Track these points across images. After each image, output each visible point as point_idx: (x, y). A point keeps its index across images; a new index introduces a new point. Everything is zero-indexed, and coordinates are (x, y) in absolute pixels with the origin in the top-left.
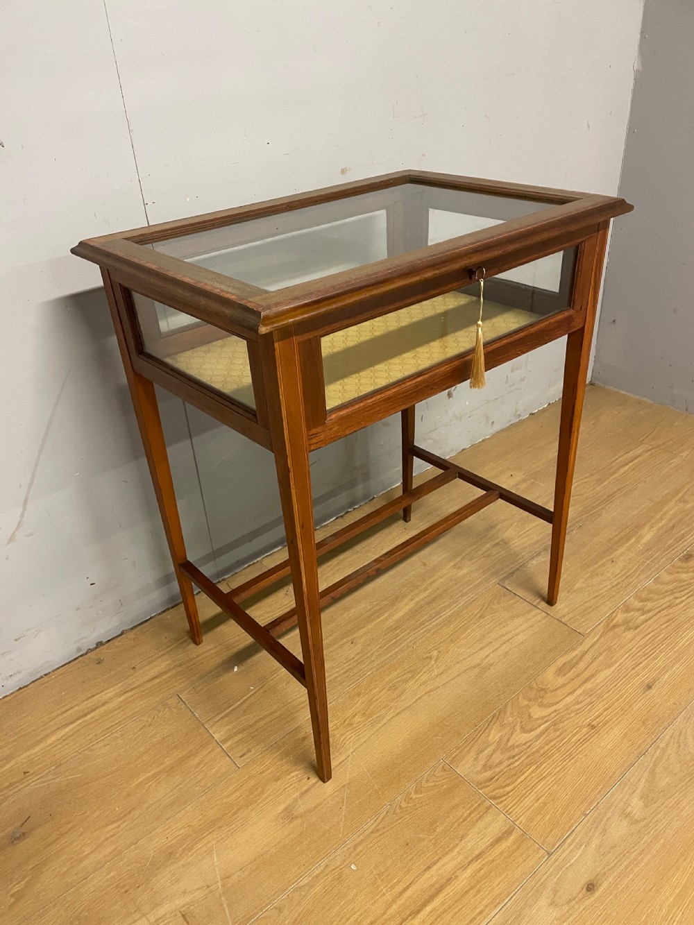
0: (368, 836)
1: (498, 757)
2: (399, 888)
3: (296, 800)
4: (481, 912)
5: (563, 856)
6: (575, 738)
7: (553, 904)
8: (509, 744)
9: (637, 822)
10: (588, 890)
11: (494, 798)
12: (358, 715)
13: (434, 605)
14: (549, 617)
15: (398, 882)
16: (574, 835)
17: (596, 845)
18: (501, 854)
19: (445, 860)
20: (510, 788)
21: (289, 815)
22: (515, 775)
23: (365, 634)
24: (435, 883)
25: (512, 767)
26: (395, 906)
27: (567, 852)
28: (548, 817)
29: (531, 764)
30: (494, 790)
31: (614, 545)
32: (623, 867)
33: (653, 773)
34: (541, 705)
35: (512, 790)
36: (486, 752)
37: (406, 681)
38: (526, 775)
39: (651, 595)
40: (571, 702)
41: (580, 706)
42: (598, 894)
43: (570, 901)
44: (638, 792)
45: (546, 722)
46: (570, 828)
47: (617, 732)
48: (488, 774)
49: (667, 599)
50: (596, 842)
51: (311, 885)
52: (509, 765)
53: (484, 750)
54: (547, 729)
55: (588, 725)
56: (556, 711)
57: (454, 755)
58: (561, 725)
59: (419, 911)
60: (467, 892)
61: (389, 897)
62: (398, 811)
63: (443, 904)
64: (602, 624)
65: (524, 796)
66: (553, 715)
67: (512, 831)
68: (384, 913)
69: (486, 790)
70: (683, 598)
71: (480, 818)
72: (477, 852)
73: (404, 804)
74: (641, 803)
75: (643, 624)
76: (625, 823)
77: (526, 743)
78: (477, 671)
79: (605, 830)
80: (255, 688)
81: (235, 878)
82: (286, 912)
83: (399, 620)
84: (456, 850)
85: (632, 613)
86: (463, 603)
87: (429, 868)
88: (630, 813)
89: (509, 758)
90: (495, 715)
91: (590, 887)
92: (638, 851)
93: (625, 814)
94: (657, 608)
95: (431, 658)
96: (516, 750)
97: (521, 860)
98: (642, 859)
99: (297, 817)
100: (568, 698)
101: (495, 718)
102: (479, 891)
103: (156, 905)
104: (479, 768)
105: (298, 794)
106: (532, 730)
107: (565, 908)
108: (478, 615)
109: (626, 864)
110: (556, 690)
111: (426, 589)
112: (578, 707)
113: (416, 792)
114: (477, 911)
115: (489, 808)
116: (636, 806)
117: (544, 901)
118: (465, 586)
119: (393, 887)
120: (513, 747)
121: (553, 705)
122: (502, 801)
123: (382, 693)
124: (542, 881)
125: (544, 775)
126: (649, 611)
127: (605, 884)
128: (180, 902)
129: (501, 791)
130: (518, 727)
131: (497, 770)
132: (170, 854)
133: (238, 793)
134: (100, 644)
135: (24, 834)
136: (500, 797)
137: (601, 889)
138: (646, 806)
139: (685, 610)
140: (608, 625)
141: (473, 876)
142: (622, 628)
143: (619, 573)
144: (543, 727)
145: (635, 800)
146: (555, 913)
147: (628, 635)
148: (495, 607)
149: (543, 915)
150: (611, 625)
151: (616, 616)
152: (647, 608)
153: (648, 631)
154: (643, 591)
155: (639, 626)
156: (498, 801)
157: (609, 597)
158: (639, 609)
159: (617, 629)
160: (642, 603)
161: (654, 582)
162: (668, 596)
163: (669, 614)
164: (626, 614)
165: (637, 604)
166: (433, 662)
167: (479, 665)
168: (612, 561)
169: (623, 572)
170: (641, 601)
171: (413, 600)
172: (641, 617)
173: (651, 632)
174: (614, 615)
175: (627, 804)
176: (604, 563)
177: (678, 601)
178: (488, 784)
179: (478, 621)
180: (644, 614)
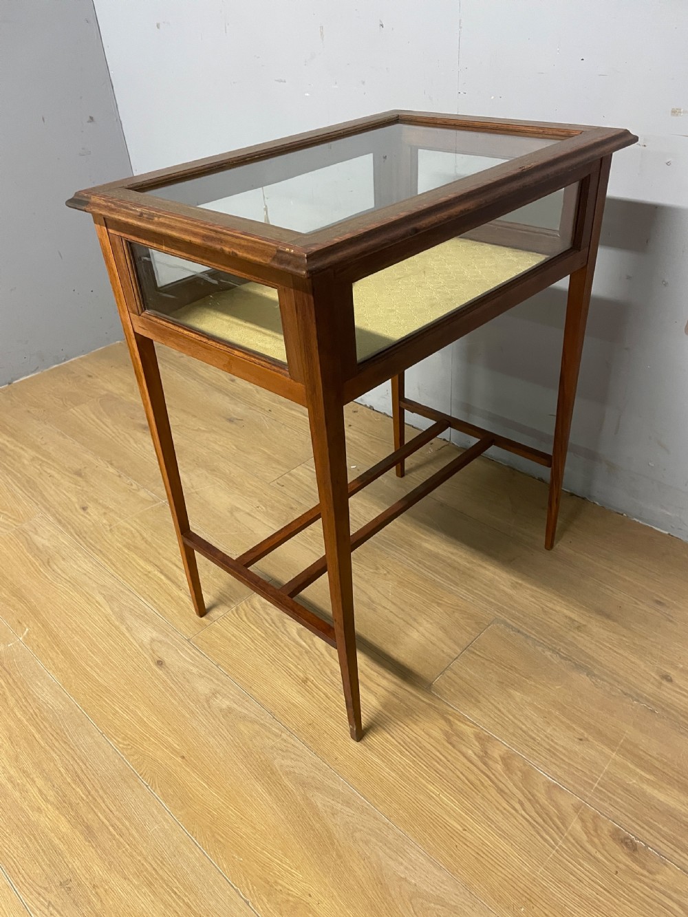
3: (243, 511)
4: (155, 602)
5: (185, 648)
7: (153, 640)
8: (285, 620)
9: (208, 701)
10: (158, 661)
11: (237, 610)
13: (449, 569)
16: (202, 656)
17: (192, 670)
20: (245, 619)
21: (233, 510)
22: (256, 622)
24: (177, 578)
25: (265, 621)
26: (167, 562)
27: (189, 651)
28: (218, 641)
29: (265, 633)
30: (244, 610)
31: (622, 746)
32: (172, 685)
33: (253, 722)
35: (243, 621)
38: (257, 630)
39: (519, 774)
40: (333, 668)
41: (330, 675)
42: (155, 667)
43: (153, 650)
44: (234, 706)
45: (309, 646)
46: (207, 654)
47: (298, 699)
48: (258, 606)
49: (515, 791)
50: (195, 670)
52: (266, 619)
54: (301, 646)
55: (307, 679)
56: (322, 654)
58: (307, 658)
59: (161, 573)
60: (170, 595)
63: (164, 584)
65: (237, 627)
66: (317, 652)
67: (209, 620)
68: (164, 558)
69: (245, 605)
70: (523, 813)
74: (224, 706)
75: (460, 752)
76: (207, 691)
77: (287, 632)
79: (203, 677)
85: (477, 744)
88: (216, 697)
89: (272, 620)
91: (160, 663)
92: (182, 698)
93: (215, 693)
94: (494, 775)
96: (280, 625)
97: (187, 623)
98: (175, 699)
102: (169, 601)
105: (247, 511)
106: (300, 637)
107: (148, 647)
109: (174, 688)
112: (328, 672)
114: (156, 601)
115: (229, 606)
116: (225, 704)
117: (155, 634)
118: (483, 591)
120: (283, 623)
121: (329, 654)
122: (233, 614)
124: (170, 635)
125: (255, 641)
126: (485, 764)
127: (161, 672)
129: (243, 614)
131: (262, 612)
132: (214, 470)
133: (251, 487)
134: (371, 408)
135: (233, 421)
136: (237, 613)
137: (157, 669)
138: (221, 710)
139: (498, 809)
141: (180, 598)
142: (447, 728)
143: (556, 743)
144: (304, 644)
145: (228, 703)
146: (146, 641)
147: (437, 733)
148: (457, 615)
149: (147, 634)
150: (451, 718)
151: (468, 726)
152: (490, 763)
153: (447, 755)
154: (525, 765)
155: (454, 746)
156: (235, 612)
157: (501, 723)
158: (486, 753)
159: (443, 722)
160: (499, 759)
161: (549, 782)
162: (523, 793)
163: (486, 787)
164: (472, 736)
165: (496, 753)
166: (371, 570)
167: (373, 602)
168: (581, 740)
169: (561, 749)
170: (503, 759)
171: (452, 553)
172: (470, 752)
173: (446, 758)
174: (468, 723)
175: (224, 696)
176: (574, 729)
177: (518, 806)
178: (249, 606)
179: (432, 602)
180: (478, 757)
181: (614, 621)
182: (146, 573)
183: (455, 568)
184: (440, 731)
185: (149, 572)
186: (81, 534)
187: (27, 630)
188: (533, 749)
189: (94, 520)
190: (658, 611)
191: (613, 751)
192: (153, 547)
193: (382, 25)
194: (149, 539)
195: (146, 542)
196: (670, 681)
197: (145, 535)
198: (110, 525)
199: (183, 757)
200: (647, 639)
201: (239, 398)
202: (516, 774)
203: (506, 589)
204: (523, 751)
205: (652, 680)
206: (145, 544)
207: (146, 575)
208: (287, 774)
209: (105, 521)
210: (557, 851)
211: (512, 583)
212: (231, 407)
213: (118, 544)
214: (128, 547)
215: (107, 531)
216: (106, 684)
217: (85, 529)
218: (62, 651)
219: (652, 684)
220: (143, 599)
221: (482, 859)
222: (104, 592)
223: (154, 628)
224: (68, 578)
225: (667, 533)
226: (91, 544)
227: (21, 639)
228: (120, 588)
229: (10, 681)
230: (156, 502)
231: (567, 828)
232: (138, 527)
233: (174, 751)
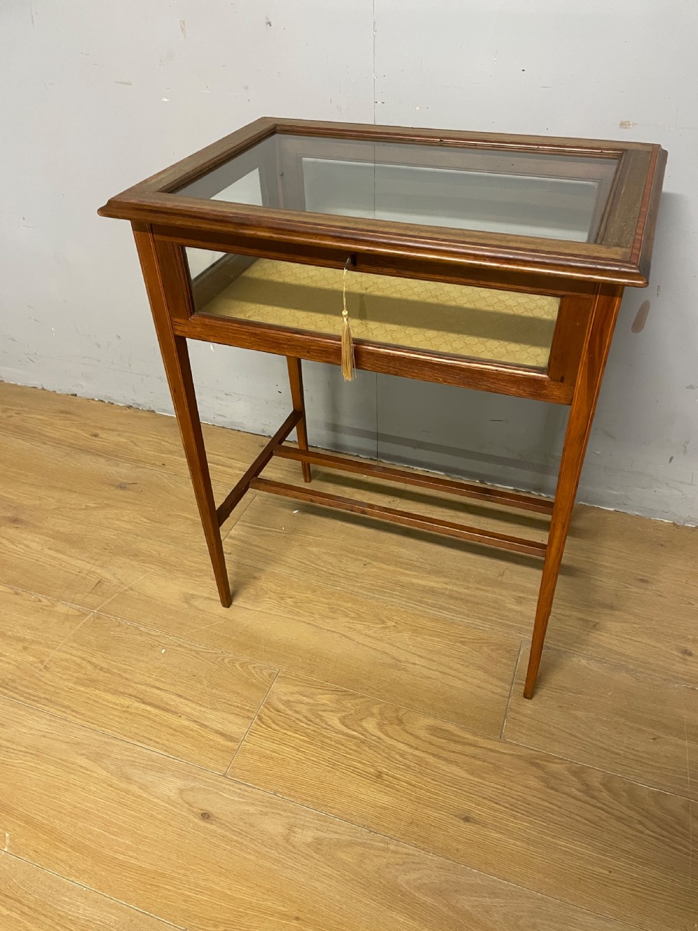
0: (191, 650)
1: (304, 709)
2: (157, 684)
3: (201, 597)
4: (157, 742)
5: (226, 786)
6: (357, 764)
7: (181, 791)
8: (321, 713)
9: (287, 841)
10: (202, 814)
11: (260, 719)
12: (294, 599)
13: (452, 601)
14: (507, 699)
15: (162, 682)
16: (252, 789)
17: (248, 811)
18: (211, 740)
19: (190, 704)
20: (277, 728)
21: (188, 599)
22: (290, 726)
23: (381, 569)
24: (169, 704)
25: (298, 722)
26: (143, 687)
27: (231, 788)
28: (260, 764)
29: (308, 736)
30: (268, 716)
31: (688, 732)
32: (235, 838)
33: (351, 844)
34: (380, 726)
35: (275, 730)
36: (305, 698)
37: (347, 616)
38: (296, 735)
39: (625, 794)
40: (400, 749)
41: (401, 759)
42: (202, 824)
43: (187, 803)
44: (320, 834)
45: (363, 735)
46: (256, 784)
47: (384, 799)
48: (282, 707)
49: (631, 813)
50: (252, 809)
51: (141, 634)
52: (299, 720)
53: (304, 696)
54: (354, 737)
55: (379, 772)
56: (380, 739)
57: (288, 676)
58: (367, 748)
59: (144, 703)
60: (171, 728)
61: (149, 680)
62: (219, 659)
63: (156, 716)
64: (533, 752)
65: (273, 741)
66: (374, 738)
67: (235, 742)
68: (136, 683)
69: (266, 710)
70: (647, 832)
71: (238, 715)
72: (206, 723)
73: (227, 660)
74: (310, 840)
75: (564, 793)
76: (281, 830)
77: (329, 725)
78: (391, 661)
79: (266, 814)
80: (285, 530)
81: (133, 593)
82: (118, 629)
83: (412, 584)
84: (202, 709)
85: (574, 779)
86: (471, 622)
87: (180, 696)
88: (294, 832)
89: (306, 717)
90: (348, 692)
91: (206, 816)
92: (256, 848)
93: (291, 828)
94: (605, 804)
95: (383, 622)
96: (317, 720)
97: (211, 756)
98: (250, 853)
99: (188, 603)
100: (402, 745)
101: (344, 693)
102: (173, 735)
103: (102, 566)
104: (285, 698)
105: (207, 595)
106: (346, 726)
107: (180, 801)
108: (462, 639)
109: (240, 840)
110: (407, 732)
111: (469, 588)
112: (397, 757)
113: (240, 664)
114: (158, 740)
115: (249, 718)
116: (307, 836)
117: (180, 783)
118: (496, 616)
119: (157, 680)
120: (320, 717)
121: (388, 735)
122: (259, 725)
123: (324, 605)
124: (198, 777)
125: (302, 749)
126: (593, 797)
127: (213, 827)
128: (108, 576)
129: (270, 722)
130: (343, 714)
131: (290, 712)
132: (137, 555)
133: (193, 564)
135: (125, 488)
136: (263, 723)
137: (208, 825)
138: (309, 845)
139: (627, 838)
140: (534, 758)
141: (184, 727)
142: (541, 773)
143: (638, 751)
144: (355, 733)
145: (311, 834)
146: (173, 795)
147: (533, 783)
148: (485, 649)
149: (169, 787)
150: (538, 761)
151: (557, 763)
152: (596, 793)
153: (555, 802)
154: (625, 784)
155: (556, 790)
156: (259, 723)
157: (583, 749)
158: (587, 785)
159: (535, 768)
160: (601, 787)
161: (653, 792)
162: (639, 813)
163: (604, 820)
164: (566, 773)
165: (595, 781)
166: (379, 626)
167: (400, 661)
168: (654, 739)
169: (645, 755)
170: (603, 785)
171: (446, 584)
172: (574, 790)
173: (556, 805)
174: (556, 761)
175: (303, 827)
176: (644, 731)
177: (640, 827)
178: (272, 710)
179: (455, 642)
180: (582, 792)
181: (619, 610)
182: (125, 709)
183: (456, 599)
184: (536, 779)
185: (128, 707)
186: (7, 685)
187: (7, 835)
188: (623, 765)
189: (16, 661)
190: (646, 589)
191: (685, 740)
192: (115, 673)
193: (270, 24)
194: (104, 665)
195: (101, 669)
196: (690, 654)
197: (94, 660)
198: (42, 662)
199: (297, 919)
200: (652, 620)
201: (116, 456)
202: (623, 796)
203: (513, 607)
204: (616, 770)
205: (677, 659)
206: (101, 673)
207: (124, 712)
208: (418, 888)
209: (31, 659)
210: (693, 856)
211: (516, 599)
212: (112, 470)
213: (66, 683)
214: (79, 682)
215: (41, 670)
216: (154, 868)
217: (10, 677)
218: (71, 847)
219: (679, 662)
220: (138, 744)
221: (640, 894)
222: (84, 752)
223: (174, 776)
224: (24, 749)
225: (613, 509)
226: (29, 694)
227: (6, 850)
228: (102, 739)
229: (26, 910)
230: (86, 615)
231: (689, 831)
232: (80, 653)
233: (283, 915)
